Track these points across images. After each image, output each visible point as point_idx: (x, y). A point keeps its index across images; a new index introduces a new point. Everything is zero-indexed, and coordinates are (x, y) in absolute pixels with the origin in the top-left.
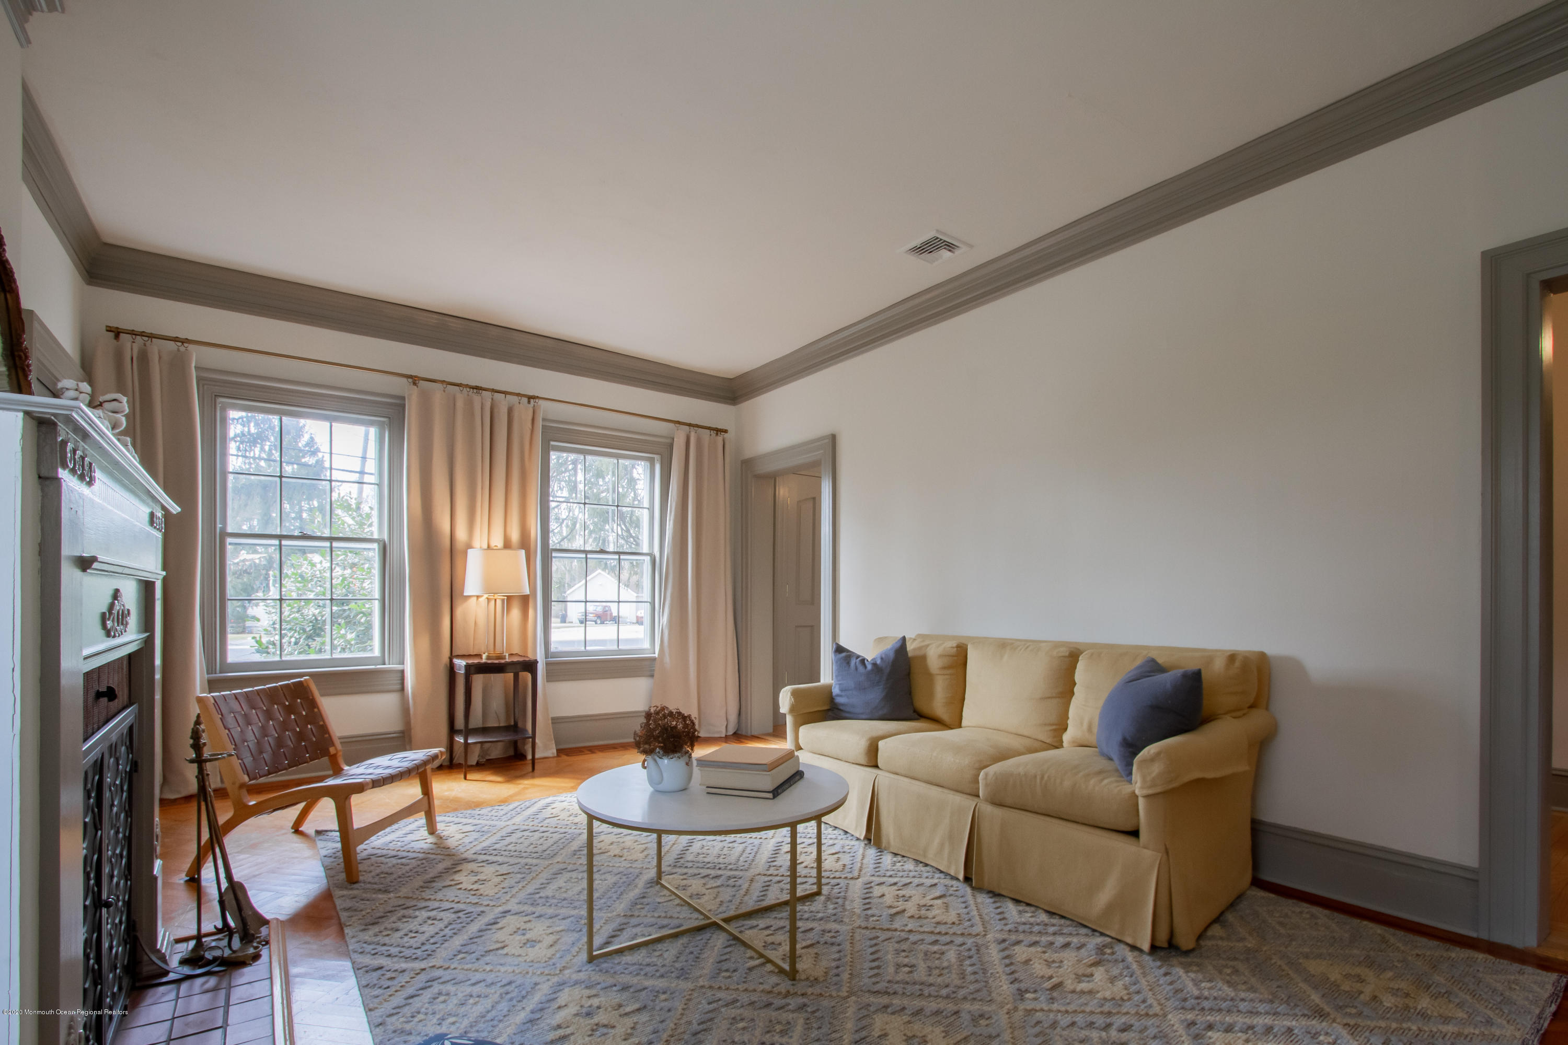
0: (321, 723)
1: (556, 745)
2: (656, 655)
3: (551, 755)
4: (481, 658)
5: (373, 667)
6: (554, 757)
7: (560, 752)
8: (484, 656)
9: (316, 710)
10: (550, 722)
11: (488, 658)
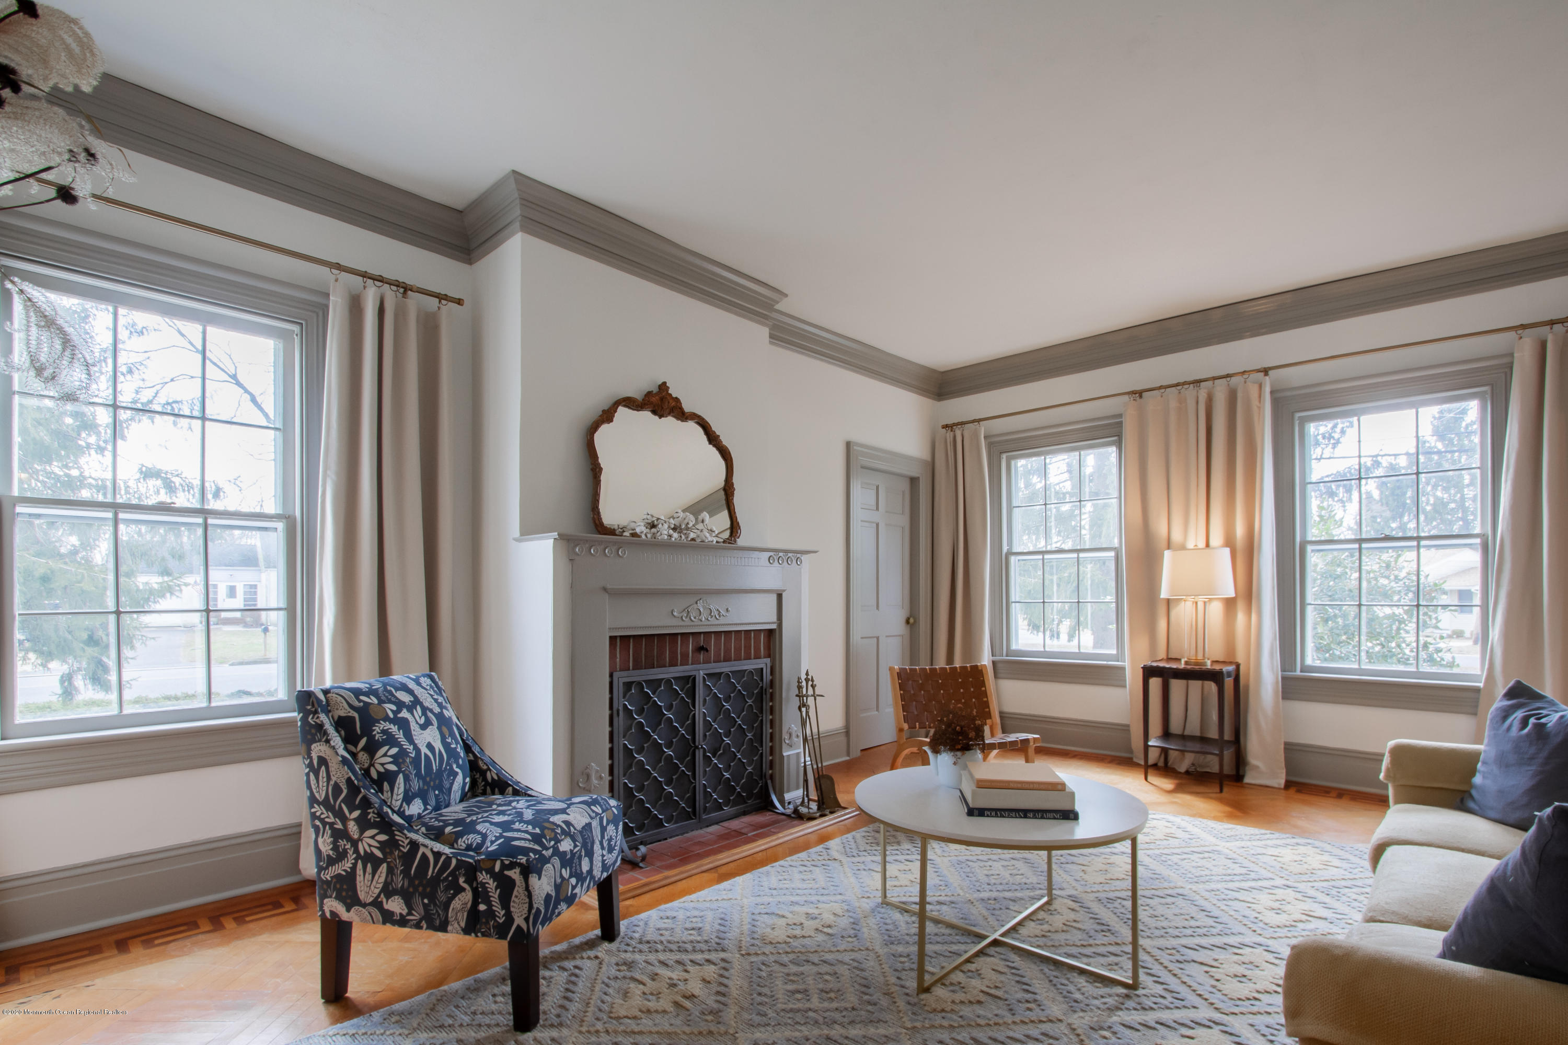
0: (985, 699)
1: (1288, 774)
2: (1481, 685)
3: (1276, 786)
4: (1181, 663)
5: (1105, 663)
6: (1280, 789)
7: (1289, 785)
8: (1183, 661)
9: (983, 689)
10: (1282, 746)
11: (1186, 663)
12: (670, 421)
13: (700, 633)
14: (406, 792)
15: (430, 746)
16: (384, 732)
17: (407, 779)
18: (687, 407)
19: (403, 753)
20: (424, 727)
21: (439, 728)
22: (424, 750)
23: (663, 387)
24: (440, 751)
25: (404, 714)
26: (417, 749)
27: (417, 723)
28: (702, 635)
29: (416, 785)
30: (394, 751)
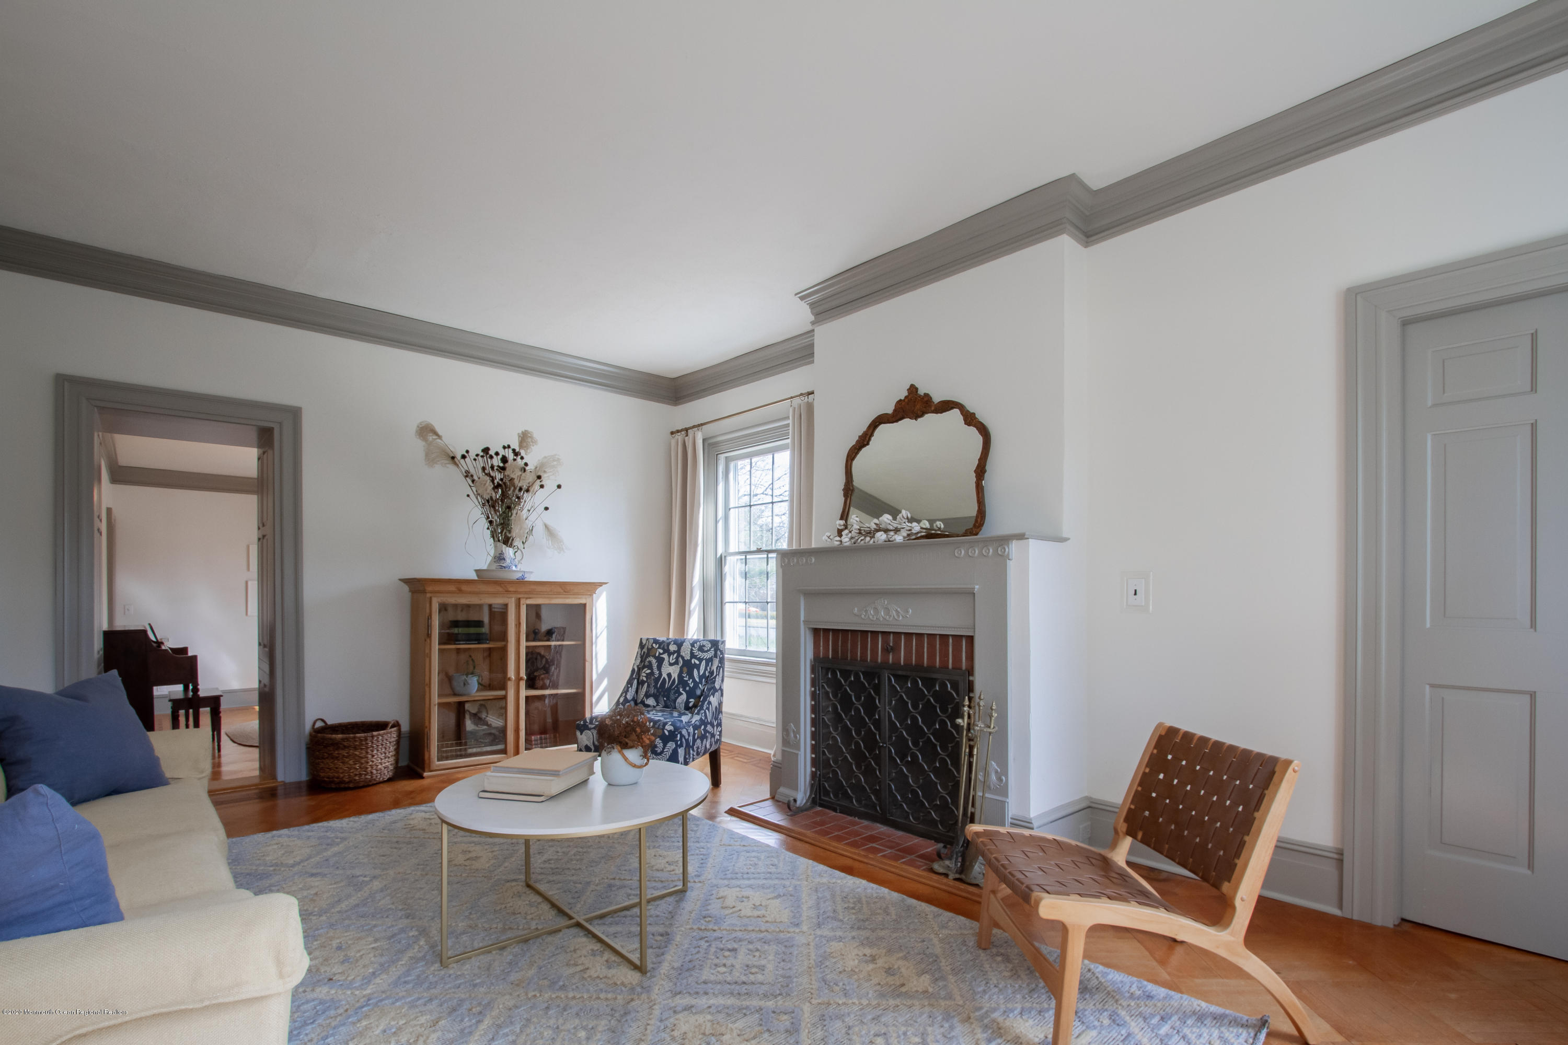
12: (930, 417)
13: (890, 633)
14: (646, 692)
15: (669, 675)
16: (650, 662)
17: (648, 686)
18: (937, 398)
19: (652, 673)
20: (671, 664)
21: (681, 668)
22: (664, 675)
23: (913, 389)
24: (674, 679)
25: (665, 656)
26: (660, 674)
27: (669, 661)
28: (892, 635)
29: (652, 691)
30: (649, 671)
